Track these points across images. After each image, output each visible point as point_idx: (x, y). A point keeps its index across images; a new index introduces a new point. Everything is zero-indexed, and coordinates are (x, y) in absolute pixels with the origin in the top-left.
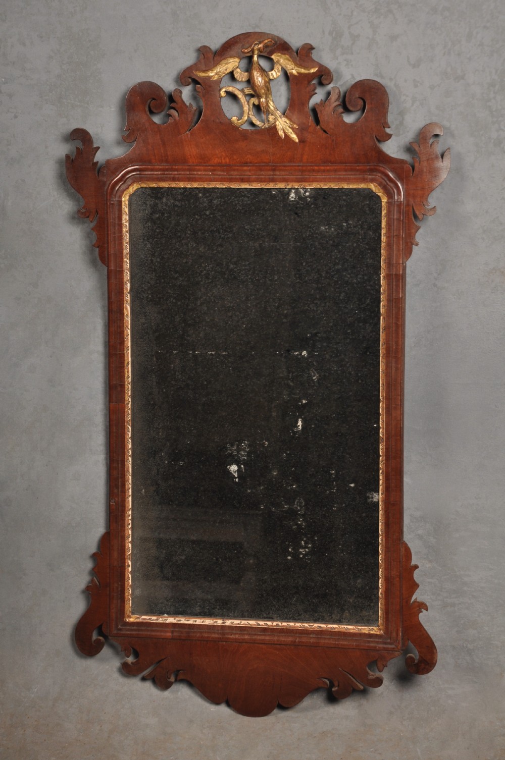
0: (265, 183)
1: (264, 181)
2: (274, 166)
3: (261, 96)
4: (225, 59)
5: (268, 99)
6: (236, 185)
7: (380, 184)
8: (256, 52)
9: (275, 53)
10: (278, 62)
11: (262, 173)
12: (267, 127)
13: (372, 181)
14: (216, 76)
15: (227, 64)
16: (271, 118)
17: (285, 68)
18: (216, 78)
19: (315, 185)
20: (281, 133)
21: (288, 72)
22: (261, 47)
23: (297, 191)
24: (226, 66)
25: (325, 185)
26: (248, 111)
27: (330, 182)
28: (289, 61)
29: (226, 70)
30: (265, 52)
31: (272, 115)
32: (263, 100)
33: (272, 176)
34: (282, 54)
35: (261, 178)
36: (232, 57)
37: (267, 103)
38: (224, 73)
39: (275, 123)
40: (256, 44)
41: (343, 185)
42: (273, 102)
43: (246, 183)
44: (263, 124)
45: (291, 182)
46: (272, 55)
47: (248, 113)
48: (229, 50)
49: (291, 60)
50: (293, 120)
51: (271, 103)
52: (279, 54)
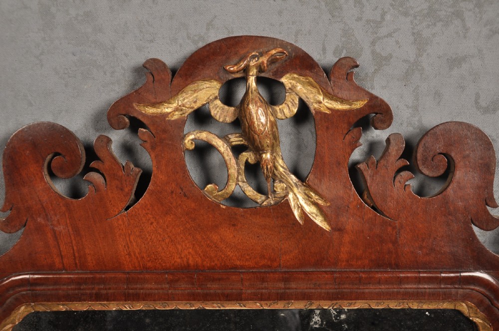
0: (268, 303)
1: (268, 299)
2: (285, 272)
3: (263, 150)
4: (192, 82)
5: (275, 154)
6: (215, 305)
7: (479, 304)
8: (254, 72)
9: (288, 72)
10: (292, 89)
11: (265, 285)
12: (272, 202)
13: (465, 298)
14: (177, 113)
15: (195, 91)
16: (279, 187)
17: (305, 100)
18: (176, 116)
19: (359, 305)
20: (296, 213)
21: (312, 108)
22: (263, 63)
23: (324, 313)
24: (195, 95)
25: (378, 304)
26: (236, 176)
27: (389, 299)
28: (314, 87)
29: (195, 102)
30: (270, 71)
31: (281, 181)
32: (267, 156)
33: (282, 291)
34: (300, 75)
35: (262, 294)
36: (204, 79)
37: (274, 160)
38: (192, 108)
39: (287, 195)
40: (254, 57)
41: (410, 305)
42: (282, 159)
43: (235, 302)
44: (263, 197)
45: (316, 300)
46: (281, 77)
47: (237, 179)
48: (200, 67)
49: (318, 87)
50: (320, 191)
51: (280, 161)
52: (295, 76)
